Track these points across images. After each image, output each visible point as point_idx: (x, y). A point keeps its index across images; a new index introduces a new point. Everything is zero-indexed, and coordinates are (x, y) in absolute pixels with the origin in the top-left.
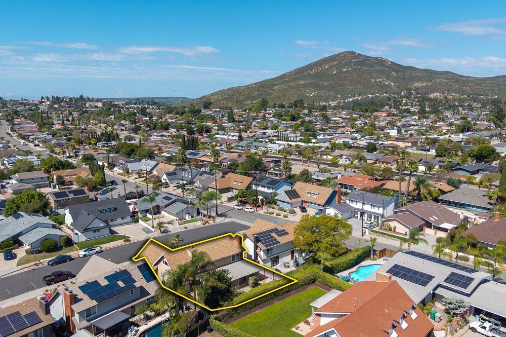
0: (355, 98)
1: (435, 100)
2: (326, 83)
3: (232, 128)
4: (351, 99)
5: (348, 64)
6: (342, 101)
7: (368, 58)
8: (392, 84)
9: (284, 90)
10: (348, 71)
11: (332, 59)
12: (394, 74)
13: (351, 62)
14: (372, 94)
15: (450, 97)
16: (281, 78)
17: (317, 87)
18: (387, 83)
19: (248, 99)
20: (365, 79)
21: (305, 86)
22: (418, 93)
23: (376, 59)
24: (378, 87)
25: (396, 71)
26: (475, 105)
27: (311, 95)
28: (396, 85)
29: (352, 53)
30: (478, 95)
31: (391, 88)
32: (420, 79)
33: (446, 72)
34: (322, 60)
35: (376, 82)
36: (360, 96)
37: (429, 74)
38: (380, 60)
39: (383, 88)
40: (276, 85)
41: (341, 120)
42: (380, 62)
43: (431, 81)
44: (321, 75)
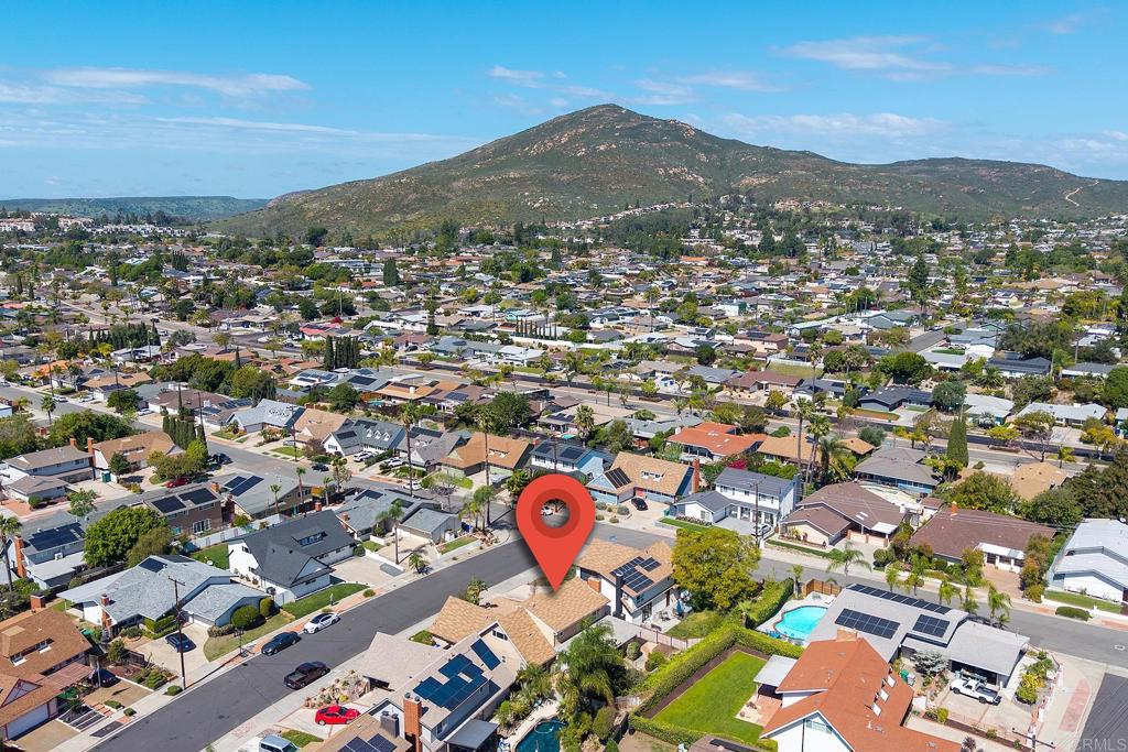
0: (628, 212)
1: (788, 214)
2: (565, 178)
3: (399, 300)
4: (620, 215)
5: (607, 134)
6: (603, 220)
7: (647, 122)
8: (701, 179)
9: (475, 190)
10: (609, 151)
11: (573, 120)
12: (703, 157)
13: (614, 130)
14: (662, 203)
15: (815, 209)
16: (463, 161)
17: (547, 185)
18: (689, 178)
19: (393, 211)
20: (645, 168)
21: (520, 182)
22: (752, 201)
23: (666, 123)
24: (673, 188)
25: (707, 151)
26: (862, 225)
27: (537, 205)
28: (709, 181)
29: (614, 108)
30: (867, 204)
31: (698, 188)
32: (754, 169)
33: (805, 155)
34: (552, 122)
35: (667, 175)
36: (637, 207)
37: (772, 158)
38: (672, 126)
39: (685, 189)
40: (456, 179)
41: (624, 280)
42: (674, 130)
43: (777, 173)
44: (553, 159)
